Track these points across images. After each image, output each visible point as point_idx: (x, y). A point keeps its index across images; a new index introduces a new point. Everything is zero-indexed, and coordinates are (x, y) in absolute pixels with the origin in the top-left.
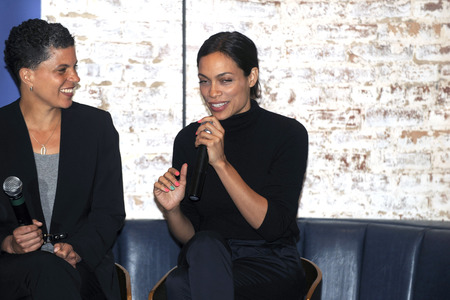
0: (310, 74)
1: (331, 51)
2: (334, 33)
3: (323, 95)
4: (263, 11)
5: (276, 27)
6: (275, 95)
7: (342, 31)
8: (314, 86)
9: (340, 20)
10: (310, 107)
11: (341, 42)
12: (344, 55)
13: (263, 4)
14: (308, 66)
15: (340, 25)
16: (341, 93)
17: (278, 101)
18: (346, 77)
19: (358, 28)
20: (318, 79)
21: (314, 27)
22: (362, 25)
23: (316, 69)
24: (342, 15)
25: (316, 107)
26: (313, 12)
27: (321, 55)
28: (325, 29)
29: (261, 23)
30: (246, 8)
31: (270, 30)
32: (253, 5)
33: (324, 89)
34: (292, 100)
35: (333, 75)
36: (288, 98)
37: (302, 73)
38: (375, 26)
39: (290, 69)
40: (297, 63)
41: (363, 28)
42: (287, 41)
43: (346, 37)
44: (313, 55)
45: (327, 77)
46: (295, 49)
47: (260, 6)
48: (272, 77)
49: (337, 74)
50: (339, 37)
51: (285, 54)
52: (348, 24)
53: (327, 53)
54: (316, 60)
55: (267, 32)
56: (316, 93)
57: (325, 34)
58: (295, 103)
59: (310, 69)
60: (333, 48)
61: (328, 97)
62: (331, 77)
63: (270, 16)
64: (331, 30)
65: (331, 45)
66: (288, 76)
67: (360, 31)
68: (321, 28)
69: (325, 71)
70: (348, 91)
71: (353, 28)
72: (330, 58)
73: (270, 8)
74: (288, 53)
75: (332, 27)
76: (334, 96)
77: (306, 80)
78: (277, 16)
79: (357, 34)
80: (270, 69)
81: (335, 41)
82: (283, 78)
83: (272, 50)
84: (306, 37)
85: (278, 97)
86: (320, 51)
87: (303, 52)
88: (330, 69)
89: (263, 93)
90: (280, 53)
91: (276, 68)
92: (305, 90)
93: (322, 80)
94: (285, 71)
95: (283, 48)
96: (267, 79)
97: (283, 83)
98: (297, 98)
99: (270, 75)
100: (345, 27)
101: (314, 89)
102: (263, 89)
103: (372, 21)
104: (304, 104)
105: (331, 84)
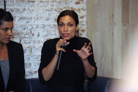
0: (44, 26)
1: (50, 18)
2: (50, 12)
3: (48, 34)
4: (29, 4)
5: (33, 10)
6: (34, 34)
8: (45, 30)
10: (44, 38)
11: (53, 15)
12: (54, 20)
13: (29, 2)
14: (43, 23)
15: (52, 9)
16: (53, 33)
17: (34, 36)
18: (55, 27)
19: (58, 10)
20: (46, 28)
21: (45, 10)
22: (59, 9)
23: (46, 24)
24: (53, 6)
25: (46, 38)
26: (44, 4)
27: (47, 20)
28: (48, 11)
29: (28, 9)
30: (24, 3)
31: (31, 11)
32: (26, 3)
33: (48, 31)
34: (38, 36)
35: (50, 26)
36: (38, 35)
37: (41, 26)
39: (38, 25)
40: (40, 22)
41: (59, 10)
42: (37, 15)
43: (54, 13)
44: (45, 20)
45: (49, 27)
46: (39, 18)
47: (28, 3)
48: (33, 28)
49: (52, 26)
50: (52, 13)
52: (54, 9)
53: (49, 19)
54: (45, 21)
55: (31, 12)
56: (45, 33)
58: (40, 37)
59: (44, 25)
60: (50, 17)
61: (49, 34)
62: (50, 27)
63: (31, 6)
64: (50, 11)
65: (50, 16)
66: (38, 27)
67: (58, 11)
69: (48, 25)
70: (55, 32)
71: (56, 10)
72: (50, 21)
73: (31, 3)
74: (37, 19)
75: (50, 10)
76: (51, 34)
77: (43, 29)
78: (33, 6)
80: (32, 25)
81: (51, 15)
82: (36, 28)
83: (33, 18)
84: (42, 14)
85: (34, 35)
86: (47, 18)
87: (42, 19)
88: (50, 24)
89: (30, 34)
90: (35, 19)
91: (34, 24)
92: (43, 32)
93: (47, 28)
94: (37, 25)
95: (36, 17)
96: (31, 29)
97: (36, 30)
98: (40, 35)
99: (32, 27)
100: (54, 10)
101: (45, 32)
102: (30, 32)
103: (61, 8)
104: (42, 37)
105: (50, 30)
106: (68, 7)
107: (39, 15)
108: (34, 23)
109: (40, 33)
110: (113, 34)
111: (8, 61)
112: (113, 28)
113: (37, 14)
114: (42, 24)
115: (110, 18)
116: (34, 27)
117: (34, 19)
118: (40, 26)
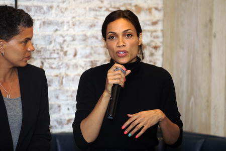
0: (85, 38)
1: (96, 24)
2: (98, 13)
3: (92, 52)
5: (66, 9)
6: (66, 51)
7: (102, 11)
8: (87, 46)
9: (101, 5)
10: (85, 60)
11: (102, 18)
14: (84, 33)
15: (101, 8)
17: (68, 56)
20: (89, 41)
21: (87, 9)
22: (112, 7)
23: (88, 34)
24: (102, 2)
25: (88, 60)
27: (91, 26)
28: (94, 10)
29: (58, 6)
31: (63, 10)
33: (92, 48)
34: (75, 55)
35: (97, 38)
37: (81, 38)
39: (74, 35)
40: (78, 31)
41: (113, 9)
42: (73, 18)
43: (104, 15)
44: (87, 26)
45: (94, 40)
46: (77, 23)
48: (65, 41)
49: (100, 38)
50: (101, 15)
51: (71, 25)
52: (105, 7)
54: (88, 29)
55: (62, 12)
56: (88, 51)
57: (93, 13)
58: (78, 56)
59: (85, 35)
60: (97, 22)
61: (95, 53)
62: (97, 40)
63: (64, 2)
64: (96, 10)
65: (96, 20)
66: (74, 40)
68: (91, 9)
71: (107, 10)
72: (96, 28)
74: (74, 25)
75: (97, 9)
76: (98, 52)
77: (83, 42)
78: (67, 2)
80: (64, 35)
81: (99, 17)
82: (71, 41)
83: (65, 23)
84: (83, 15)
85: (68, 53)
86: (91, 24)
87: (82, 24)
88: (95, 35)
89: (59, 51)
90: (69, 26)
91: (67, 35)
92: (83, 49)
93: (92, 42)
94: (72, 37)
95: (71, 22)
96: (62, 42)
97: (71, 44)
98: (78, 53)
99: (64, 39)
100: (104, 9)
101: (87, 48)
102: (59, 48)
103: (117, 5)
104: (82, 57)
105: (96, 45)
106: (130, 4)
107: (77, 18)
108: (68, 32)
109: (78, 50)
110: (210, 55)
111: (20, 100)
112: (210, 44)
113: (74, 15)
114: (81, 33)
115: (206, 26)
116: (68, 39)
117: (68, 24)
118: (78, 38)
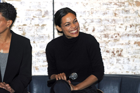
0: (100, 21)
2: (109, 6)
3: (105, 29)
5: (87, 4)
6: (87, 29)
7: (112, 5)
8: (102, 25)
9: (111, 1)
10: (100, 33)
11: (112, 9)
12: (113, 14)
14: (99, 18)
15: (111, 3)
16: (112, 28)
17: (88, 31)
18: (114, 22)
19: (118, 4)
20: (103, 23)
21: (101, 4)
22: (119, 3)
23: (102, 19)
25: (102, 33)
27: (104, 14)
28: (106, 4)
29: (82, 2)
31: (85, 5)
33: (105, 26)
35: (109, 21)
36: (92, 30)
37: (97, 20)
38: (124, 3)
39: (93, 19)
41: (120, 4)
42: (92, 9)
43: (113, 7)
45: (106, 22)
46: (95, 12)
48: (86, 22)
49: (110, 21)
50: (111, 7)
51: (91, 14)
52: (114, 2)
53: (106, 13)
54: (102, 15)
55: (84, 6)
56: (102, 28)
57: (105, 6)
58: (95, 32)
59: (100, 19)
60: (108, 11)
61: (107, 29)
62: (108, 22)
64: (108, 5)
65: (108, 10)
66: (92, 22)
67: (118, 5)
68: (104, 4)
69: (106, 20)
70: (114, 27)
71: (116, 4)
72: (108, 15)
74: (92, 13)
75: (108, 3)
76: (109, 29)
77: (99, 23)
79: (117, 6)
80: (85, 19)
81: (109, 9)
82: (90, 22)
83: (86, 12)
84: (98, 7)
85: (89, 29)
86: (104, 12)
87: (97, 13)
88: (108, 19)
89: (83, 28)
91: (88, 19)
92: (99, 27)
93: (105, 23)
94: (91, 20)
95: (90, 11)
96: (84, 23)
97: (90, 24)
98: (96, 30)
99: (85, 21)
100: (113, 4)
101: (102, 26)
102: (83, 27)
103: (123, 1)
104: (98, 32)
105: (108, 25)
106: (132, 0)
107: (95, 9)
108: (89, 17)
109: (95, 28)
116: (88, 21)
117: (88, 13)
118: (95, 21)
